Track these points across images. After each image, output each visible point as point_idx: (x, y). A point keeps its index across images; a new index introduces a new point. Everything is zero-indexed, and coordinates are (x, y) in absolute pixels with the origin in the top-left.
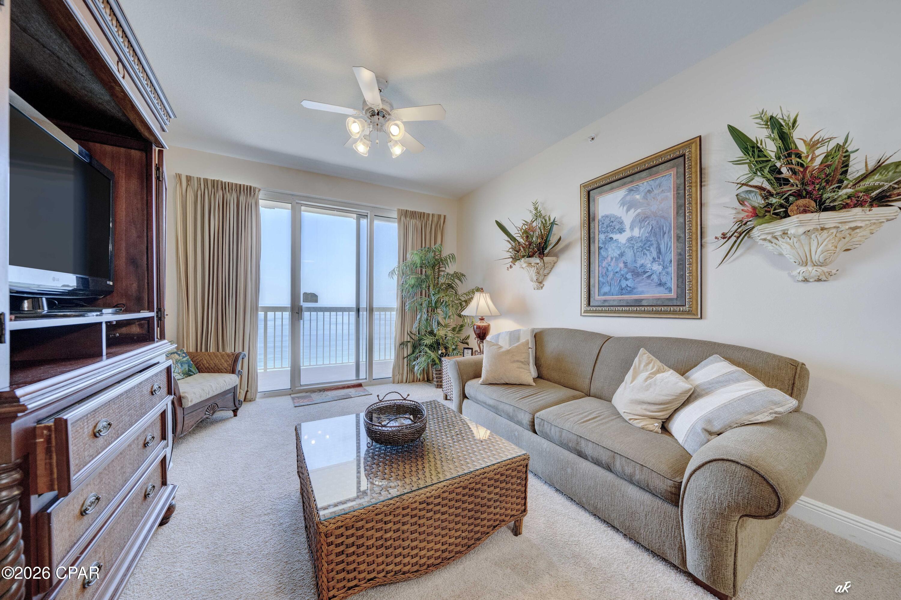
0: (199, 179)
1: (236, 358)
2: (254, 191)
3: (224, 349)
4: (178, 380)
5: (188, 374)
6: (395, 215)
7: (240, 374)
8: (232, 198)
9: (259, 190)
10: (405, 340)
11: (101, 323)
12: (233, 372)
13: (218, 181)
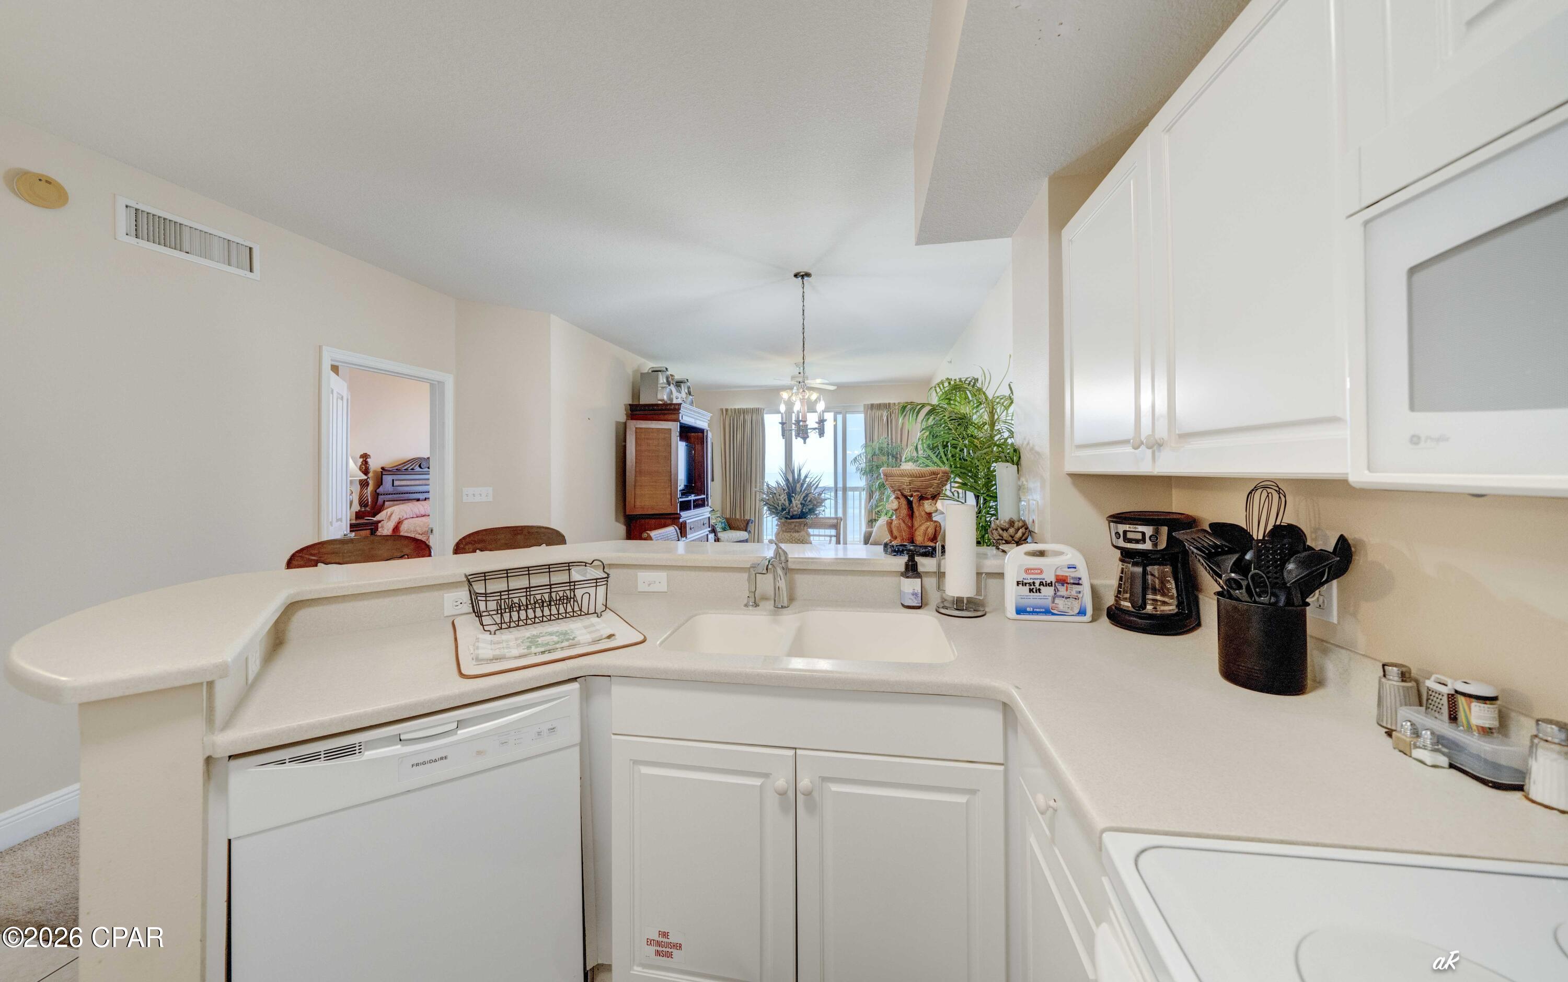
0: (731, 409)
1: (748, 522)
2: (761, 411)
3: (744, 517)
4: (719, 532)
5: (724, 529)
6: (862, 409)
7: (750, 532)
8: (748, 418)
9: (764, 409)
10: (874, 518)
11: (691, 500)
12: (746, 531)
13: (741, 409)
